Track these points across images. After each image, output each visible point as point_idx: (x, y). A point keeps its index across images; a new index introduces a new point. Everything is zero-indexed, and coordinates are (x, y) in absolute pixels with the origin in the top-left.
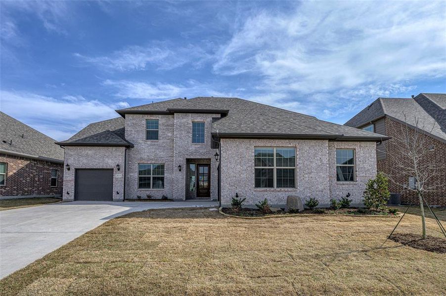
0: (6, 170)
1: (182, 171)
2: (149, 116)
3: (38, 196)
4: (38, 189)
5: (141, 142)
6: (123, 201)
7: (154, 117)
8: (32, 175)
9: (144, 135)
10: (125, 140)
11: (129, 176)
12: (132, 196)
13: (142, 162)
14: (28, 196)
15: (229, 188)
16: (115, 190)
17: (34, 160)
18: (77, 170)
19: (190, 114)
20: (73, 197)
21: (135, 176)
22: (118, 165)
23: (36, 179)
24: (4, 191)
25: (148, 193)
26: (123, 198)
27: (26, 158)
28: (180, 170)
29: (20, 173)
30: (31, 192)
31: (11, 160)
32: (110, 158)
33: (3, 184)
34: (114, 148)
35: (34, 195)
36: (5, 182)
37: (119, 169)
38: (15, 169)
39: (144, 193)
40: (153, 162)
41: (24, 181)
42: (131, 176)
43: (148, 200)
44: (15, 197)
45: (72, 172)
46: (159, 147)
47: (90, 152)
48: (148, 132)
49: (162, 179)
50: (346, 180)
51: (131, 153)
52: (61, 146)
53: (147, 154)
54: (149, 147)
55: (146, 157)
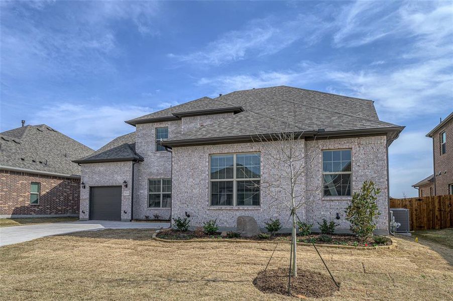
0: (39, 190)
2: (158, 123)
3: (72, 215)
4: (73, 208)
5: (150, 154)
6: (131, 221)
7: (163, 125)
8: (65, 194)
9: (153, 147)
10: (136, 154)
11: (139, 193)
12: (142, 216)
13: (152, 177)
14: (62, 215)
15: (181, 206)
16: (123, 208)
17: (68, 178)
18: (91, 188)
19: (199, 117)
20: (87, 217)
21: (144, 193)
22: (125, 182)
23: (71, 198)
24: (37, 209)
25: (156, 212)
26: (130, 218)
27: (59, 178)
29: (53, 192)
30: (65, 211)
31: (44, 179)
32: (119, 174)
33: (37, 203)
34: (122, 163)
35: (68, 215)
36: (39, 201)
37: (126, 186)
38: (47, 188)
39: (153, 212)
40: (163, 177)
41: (58, 200)
42: (141, 193)
43: (155, 220)
44: (49, 216)
45: (87, 190)
46: (168, 158)
47: (102, 169)
48: (158, 143)
49: (170, 196)
50: (339, 194)
51: (141, 168)
52: (79, 164)
53: (157, 168)
54: (159, 160)
55: (155, 171)
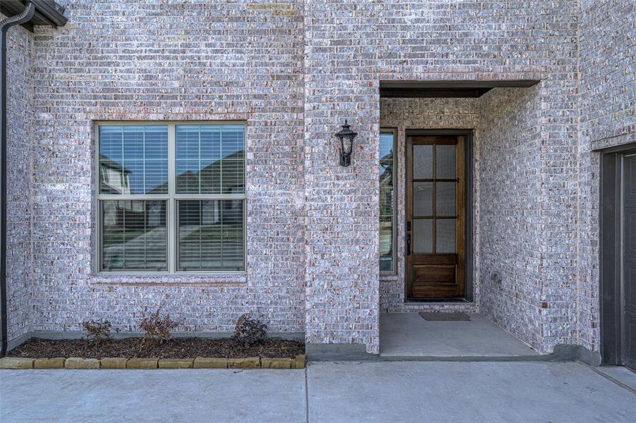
1: (355, 161)
11: (41, 198)
13: (113, 113)
25: (152, 299)
28: (346, 159)
40: (179, 111)
42: (52, 198)
46: (211, 19)
49: (233, 216)
51: (49, 62)
53: (145, 64)
54: (154, 24)
55: (135, 80)
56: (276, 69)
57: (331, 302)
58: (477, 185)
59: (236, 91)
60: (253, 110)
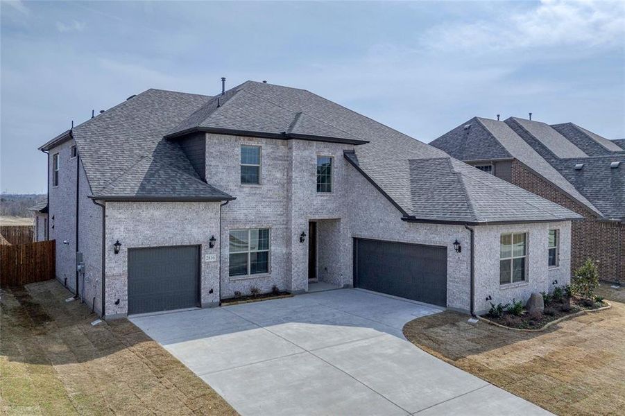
1: (304, 241)
2: (246, 138)
5: (233, 188)
6: (220, 305)
7: (254, 143)
9: (237, 175)
13: (236, 227)
15: (481, 289)
16: (205, 285)
19: (315, 143)
20: (126, 310)
21: (224, 253)
26: (218, 300)
28: (301, 241)
32: (195, 225)
34: (202, 205)
37: (211, 246)
40: (253, 226)
45: (123, 256)
46: (262, 198)
47: (157, 214)
48: (244, 170)
53: (245, 211)
54: (247, 199)
55: (242, 217)
56: (279, 213)
57: (298, 279)
58: (317, 240)
59: (269, 219)
60: (273, 224)
